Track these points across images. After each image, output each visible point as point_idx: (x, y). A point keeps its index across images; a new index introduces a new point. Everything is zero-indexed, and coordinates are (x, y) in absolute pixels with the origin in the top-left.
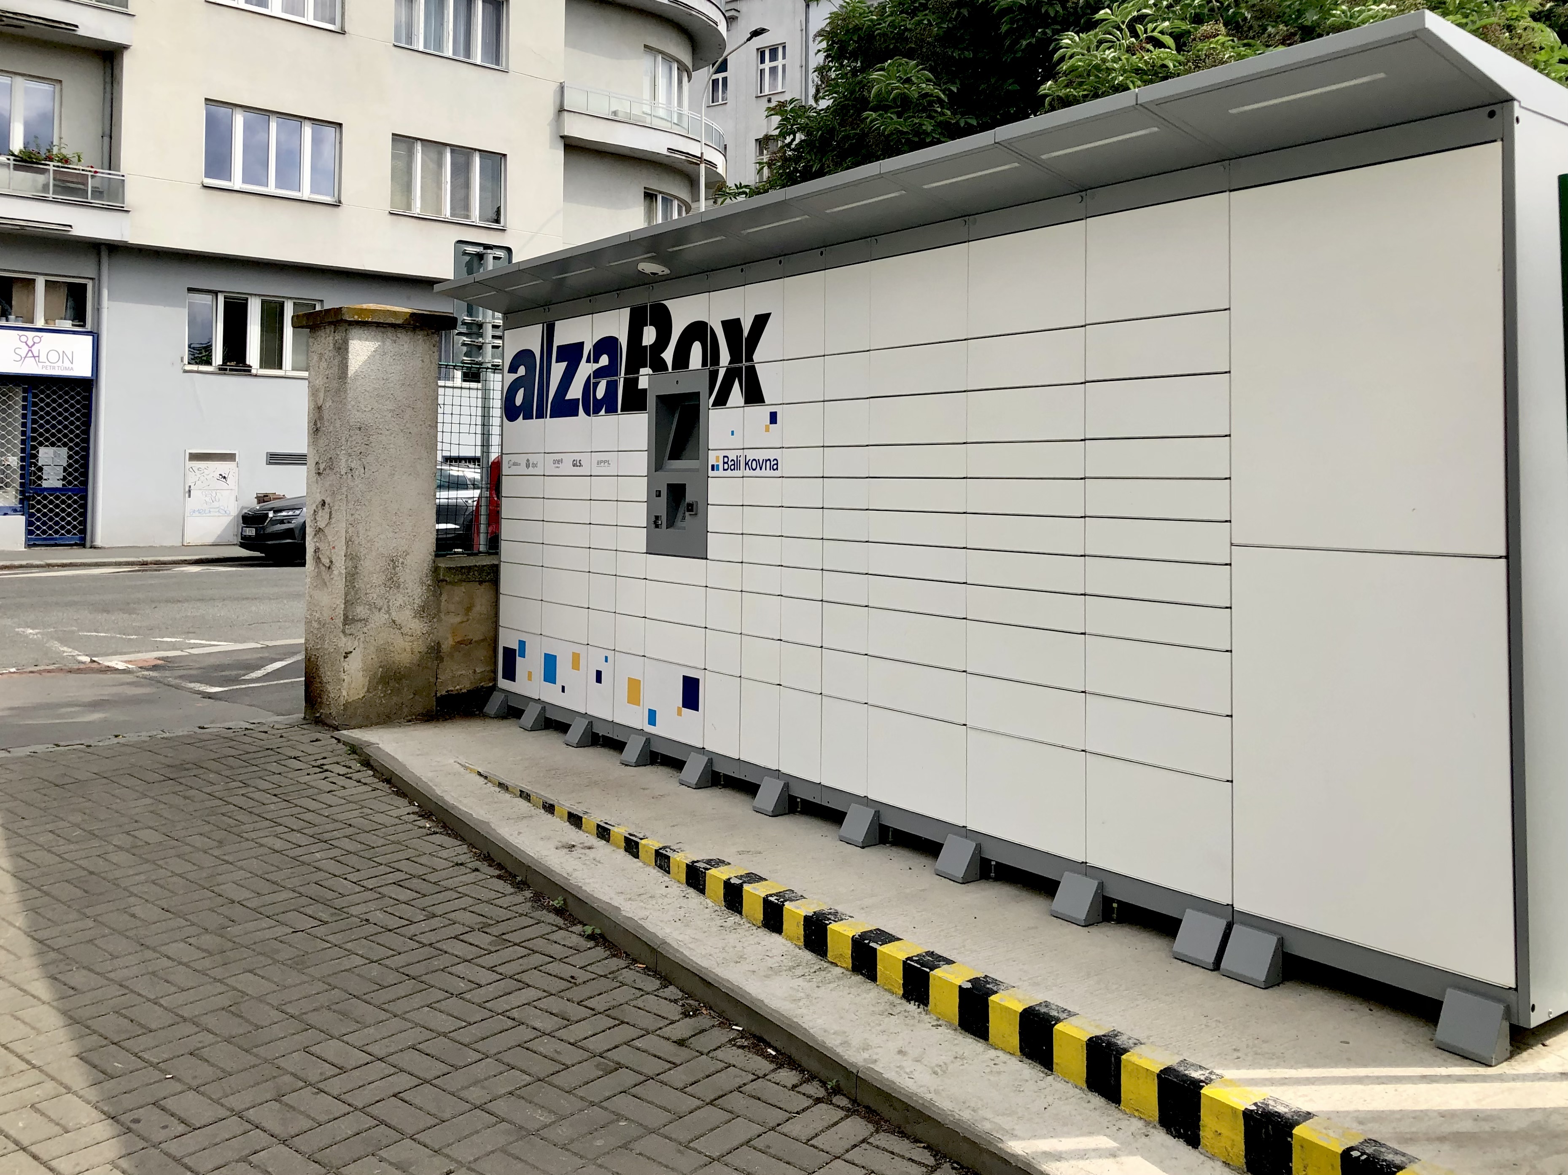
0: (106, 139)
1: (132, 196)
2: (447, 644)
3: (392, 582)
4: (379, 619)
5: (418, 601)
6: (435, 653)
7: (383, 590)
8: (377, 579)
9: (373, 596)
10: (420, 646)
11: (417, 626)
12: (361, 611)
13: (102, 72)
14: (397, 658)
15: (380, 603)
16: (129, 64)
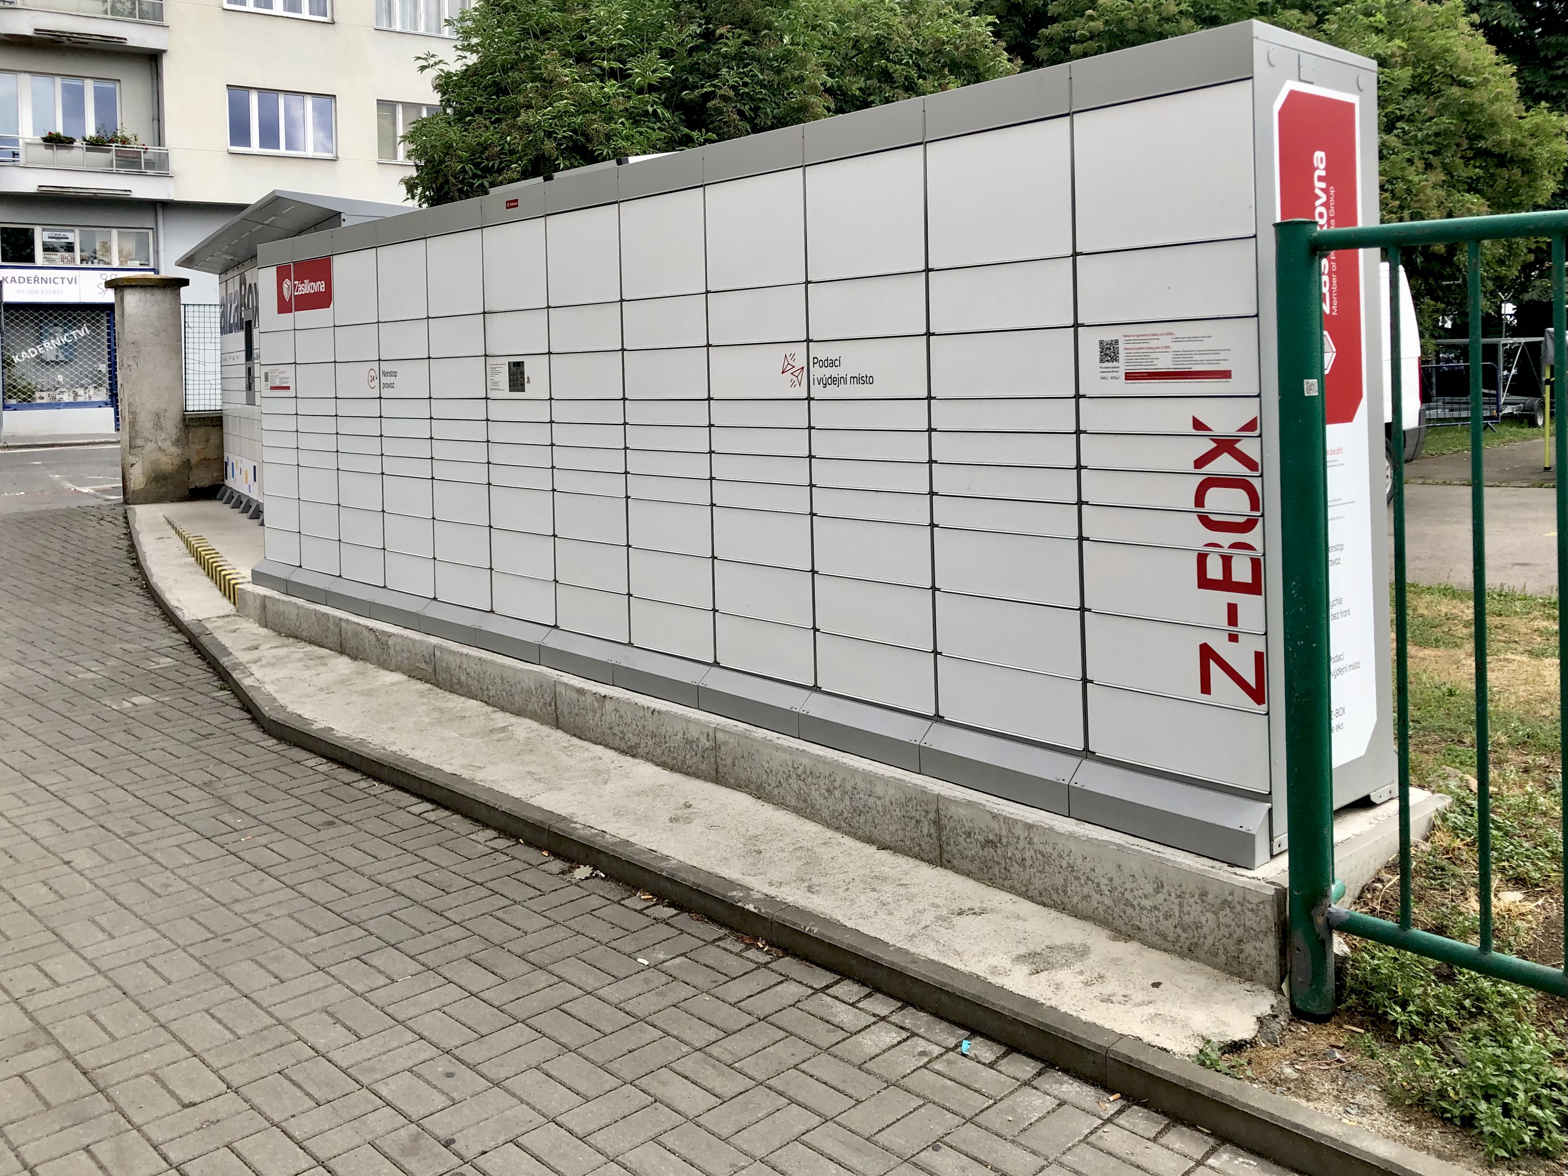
0: (156, 122)
1: (174, 164)
2: (194, 460)
3: (158, 426)
4: (150, 446)
5: (174, 437)
6: (187, 465)
7: (152, 431)
8: (149, 425)
9: (146, 434)
10: (177, 461)
11: (174, 450)
12: (139, 442)
13: (149, 73)
14: (163, 467)
15: (151, 437)
16: (167, 63)
